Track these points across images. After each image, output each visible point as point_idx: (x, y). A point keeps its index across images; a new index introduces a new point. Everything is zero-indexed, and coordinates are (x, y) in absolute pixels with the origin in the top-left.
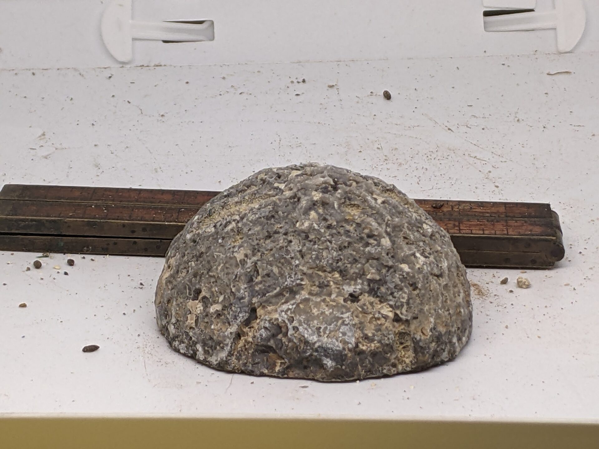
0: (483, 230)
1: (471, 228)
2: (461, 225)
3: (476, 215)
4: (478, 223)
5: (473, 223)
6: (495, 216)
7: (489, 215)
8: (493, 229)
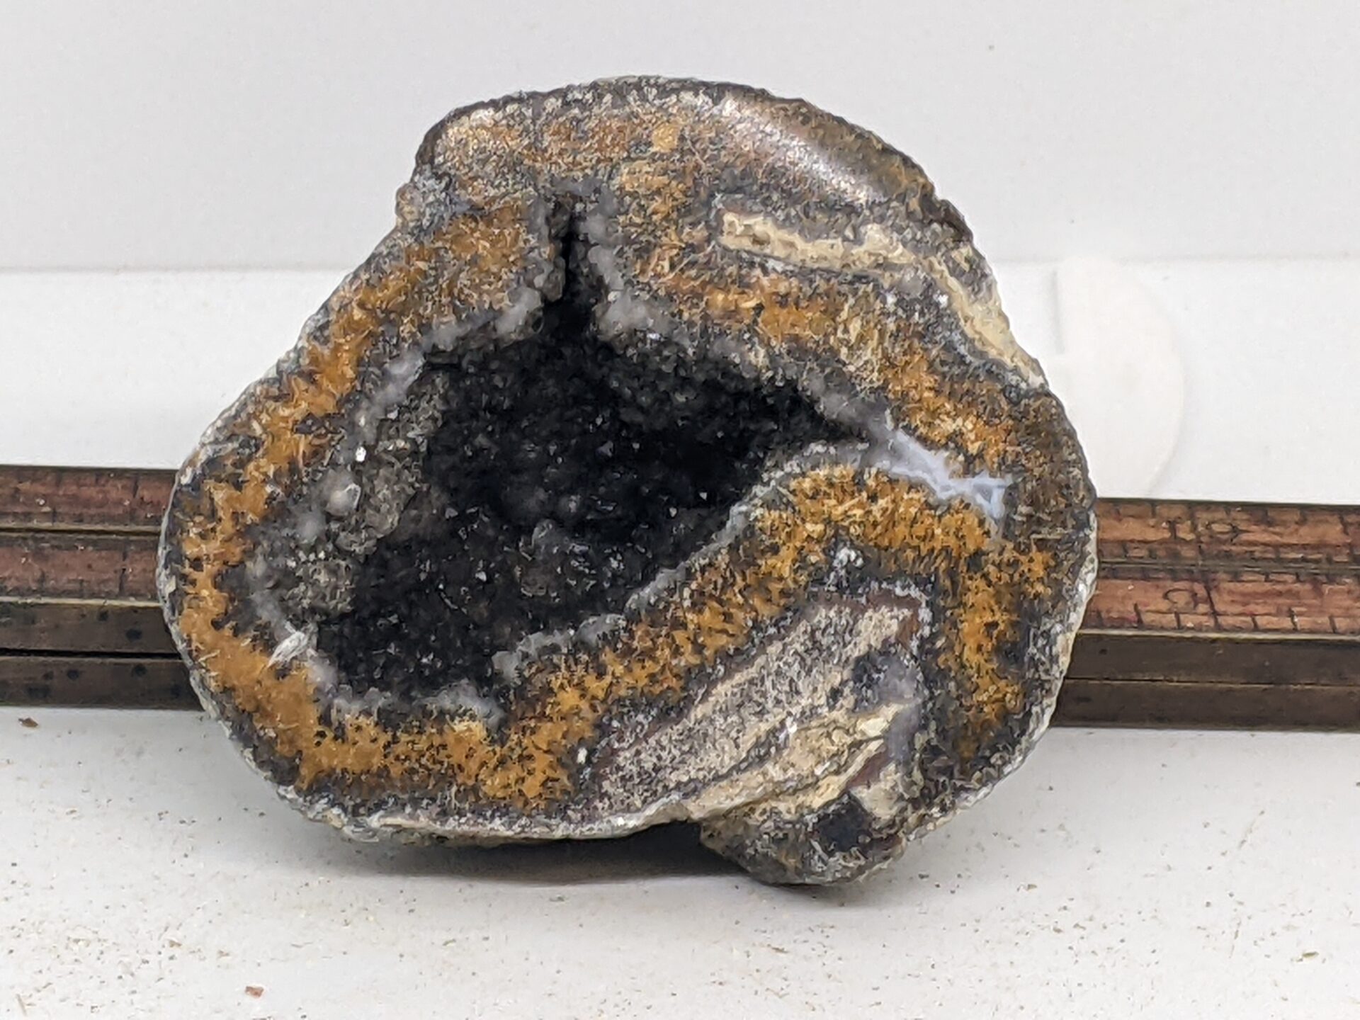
0: (1291, 615)
1: (1252, 608)
2: (1214, 595)
3: (1257, 555)
4: (1268, 586)
5: (1249, 587)
6: (1317, 561)
7: (1300, 556)
8: (1322, 612)
